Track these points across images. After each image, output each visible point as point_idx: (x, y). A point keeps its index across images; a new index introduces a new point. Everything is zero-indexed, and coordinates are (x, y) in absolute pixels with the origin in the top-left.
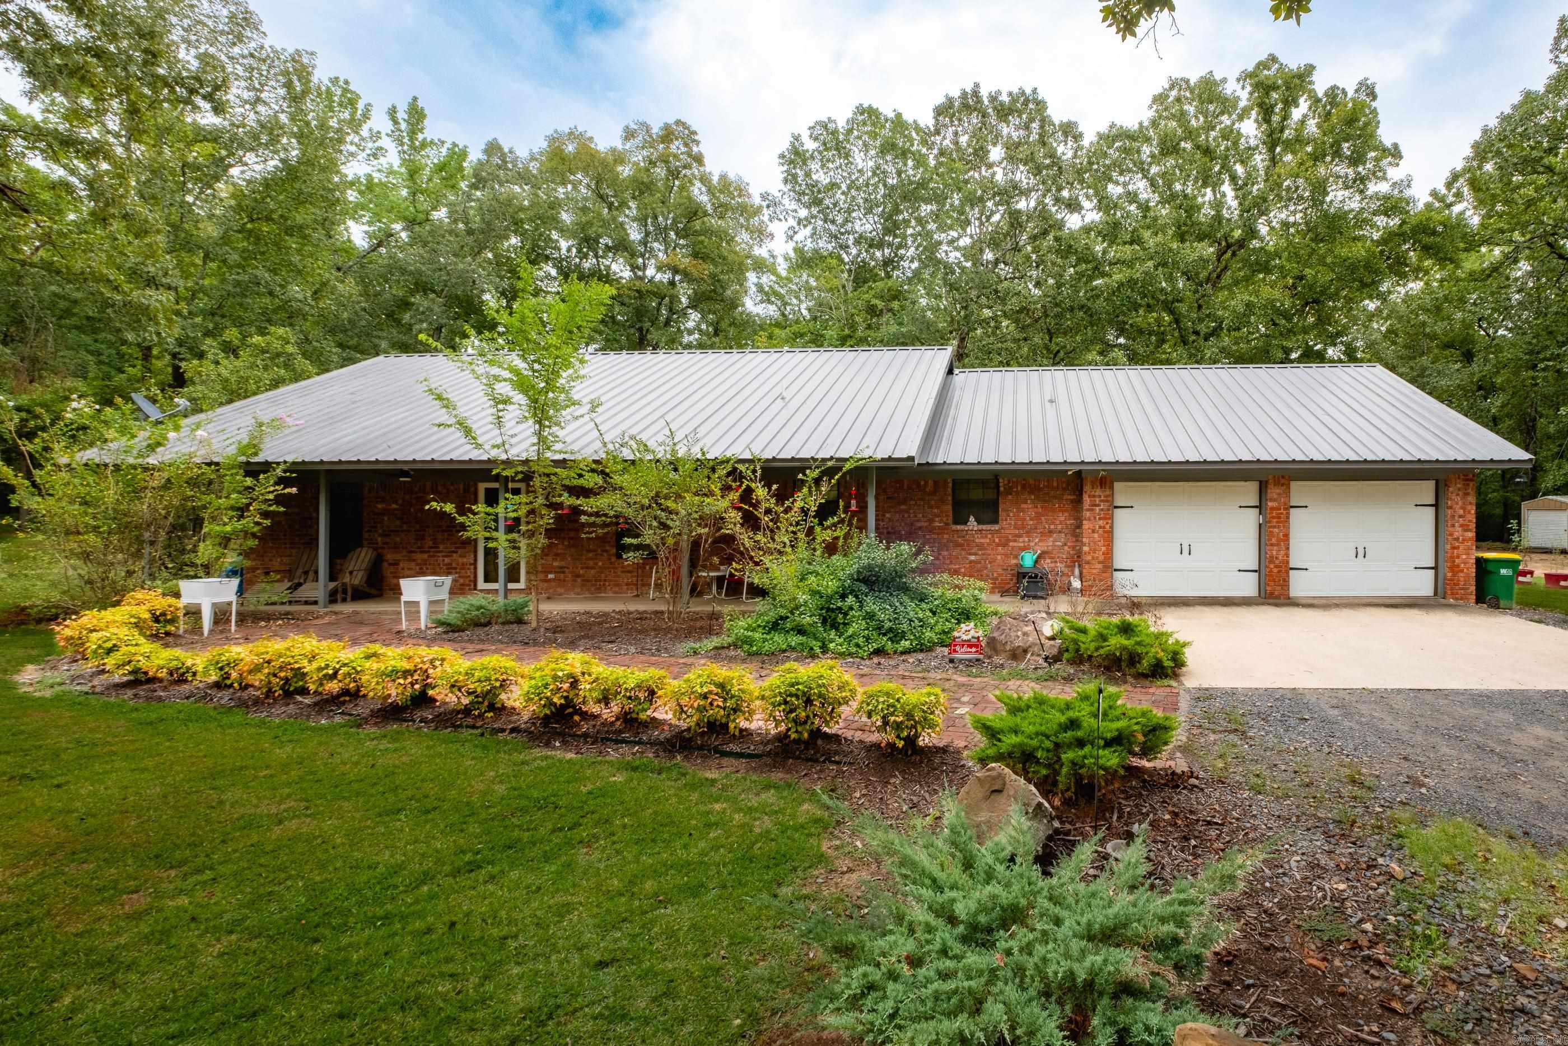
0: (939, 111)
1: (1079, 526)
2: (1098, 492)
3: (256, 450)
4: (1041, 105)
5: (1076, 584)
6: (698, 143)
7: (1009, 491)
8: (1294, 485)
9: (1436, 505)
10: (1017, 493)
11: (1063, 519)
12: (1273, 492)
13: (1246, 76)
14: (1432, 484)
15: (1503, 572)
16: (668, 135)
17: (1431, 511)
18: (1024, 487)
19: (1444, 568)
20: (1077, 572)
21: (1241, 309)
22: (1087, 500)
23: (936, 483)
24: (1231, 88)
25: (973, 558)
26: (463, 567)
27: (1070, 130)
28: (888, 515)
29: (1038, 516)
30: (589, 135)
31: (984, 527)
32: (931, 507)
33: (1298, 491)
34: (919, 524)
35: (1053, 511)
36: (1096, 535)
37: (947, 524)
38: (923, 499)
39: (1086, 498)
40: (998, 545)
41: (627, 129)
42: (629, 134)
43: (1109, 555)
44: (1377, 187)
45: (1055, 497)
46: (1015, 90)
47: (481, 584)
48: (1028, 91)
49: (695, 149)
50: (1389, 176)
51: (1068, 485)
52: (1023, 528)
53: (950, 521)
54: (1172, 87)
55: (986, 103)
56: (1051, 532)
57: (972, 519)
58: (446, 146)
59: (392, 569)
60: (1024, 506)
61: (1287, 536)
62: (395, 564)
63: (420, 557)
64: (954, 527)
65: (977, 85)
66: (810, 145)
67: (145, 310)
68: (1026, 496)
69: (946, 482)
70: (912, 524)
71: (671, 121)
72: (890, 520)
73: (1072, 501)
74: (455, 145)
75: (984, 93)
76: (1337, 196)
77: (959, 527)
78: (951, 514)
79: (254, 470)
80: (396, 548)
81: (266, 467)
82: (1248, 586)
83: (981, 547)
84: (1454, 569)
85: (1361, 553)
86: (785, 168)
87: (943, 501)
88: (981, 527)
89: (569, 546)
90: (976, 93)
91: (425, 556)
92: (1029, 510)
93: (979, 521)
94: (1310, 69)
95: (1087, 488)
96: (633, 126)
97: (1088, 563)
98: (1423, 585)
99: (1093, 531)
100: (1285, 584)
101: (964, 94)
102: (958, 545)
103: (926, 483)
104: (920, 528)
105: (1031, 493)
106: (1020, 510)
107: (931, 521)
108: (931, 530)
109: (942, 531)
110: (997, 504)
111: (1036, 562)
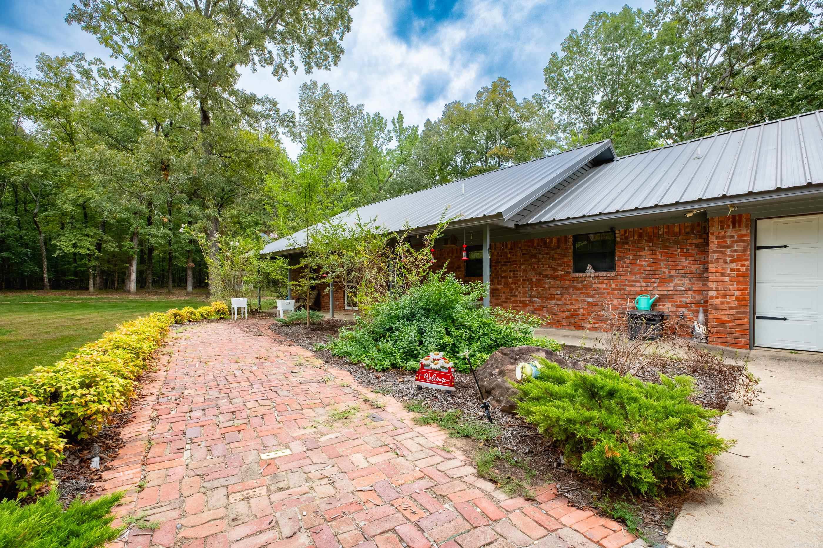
1: (706, 271)
2: (730, 232)
5: (700, 329)
7: (625, 241)
10: (634, 242)
11: (686, 263)
18: (641, 236)
20: (701, 317)
22: (714, 243)
23: (559, 240)
25: (590, 300)
28: (523, 267)
29: (657, 262)
31: (601, 274)
32: (555, 259)
34: (545, 273)
35: (674, 256)
36: (727, 279)
37: (568, 272)
38: (548, 253)
39: (712, 240)
40: (615, 290)
43: (746, 300)
45: (677, 243)
51: (693, 229)
52: (640, 273)
53: (571, 269)
56: (672, 276)
57: (589, 267)
60: (642, 253)
64: (573, 275)
68: (644, 243)
69: (567, 239)
70: (540, 273)
72: (525, 270)
73: (697, 245)
77: (578, 275)
78: (572, 264)
83: (598, 291)
87: (565, 254)
88: (597, 274)
92: (647, 257)
93: (596, 269)
95: (715, 229)
97: (716, 308)
99: (723, 275)
102: (577, 289)
103: (551, 240)
104: (546, 276)
106: (636, 257)
107: (555, 270)
108: (555, 277)
109: (563, 278)
110: (612, 255)
111: (653, 306)
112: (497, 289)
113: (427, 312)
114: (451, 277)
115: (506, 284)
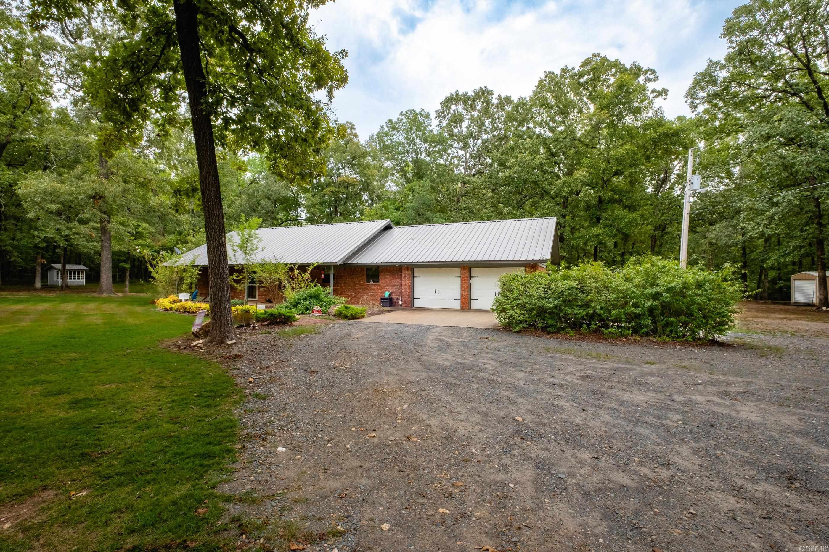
1: (402, 283)
2: (407, 272)
3: (194, 262)
5: (400, 303)
6: (355, 129)
7: (382, 272)
8: (473, 269)
10: (384, 272)
11: (398, 281)
12: (463, 272)
16: (345, 127)
18: (386, 270)
20: (401, 298)
22: (403, 274)
23: (361, 269)
25: (371, 294)
29: (391, 280)
32: (360, 277)
33: (475, 271)
35: (394, 278)
36: (406, 287)
38: (357, 275)
40: (379, 289)
43: (410, 293)
45: (394, 274)
52: (386, 284)
56: (393, 285)
57: (372, 281)
64: (366, 283)
67: (180, 221)
68: (387, 273)
69: (364, 269)
70: (354, 283)
72: (348, 281)
73: (398, 275)
77: (368, 283)
78: (366, 279)
79: (194, 266)
81: (197, 266)
82: (457, 305)
83: (374, 290)
87: (363, 275)
92: (388, 278)
93: (374, 282)
95: (403, 270)
97: (404, 296)
99: (405, 285)
100: (467, 304)
102: (368, 289)
103: (358, 269)
104: (357, 284)
105: (389, 272)
106: (385, 278)
107: (359, 281)
108: (360, 284)
109: (362, 285)
110: (378, 276)
111: (390, 295)
112: (336, 289)
113: (311, 297)
114: (319, 285)
115: (341, 287)
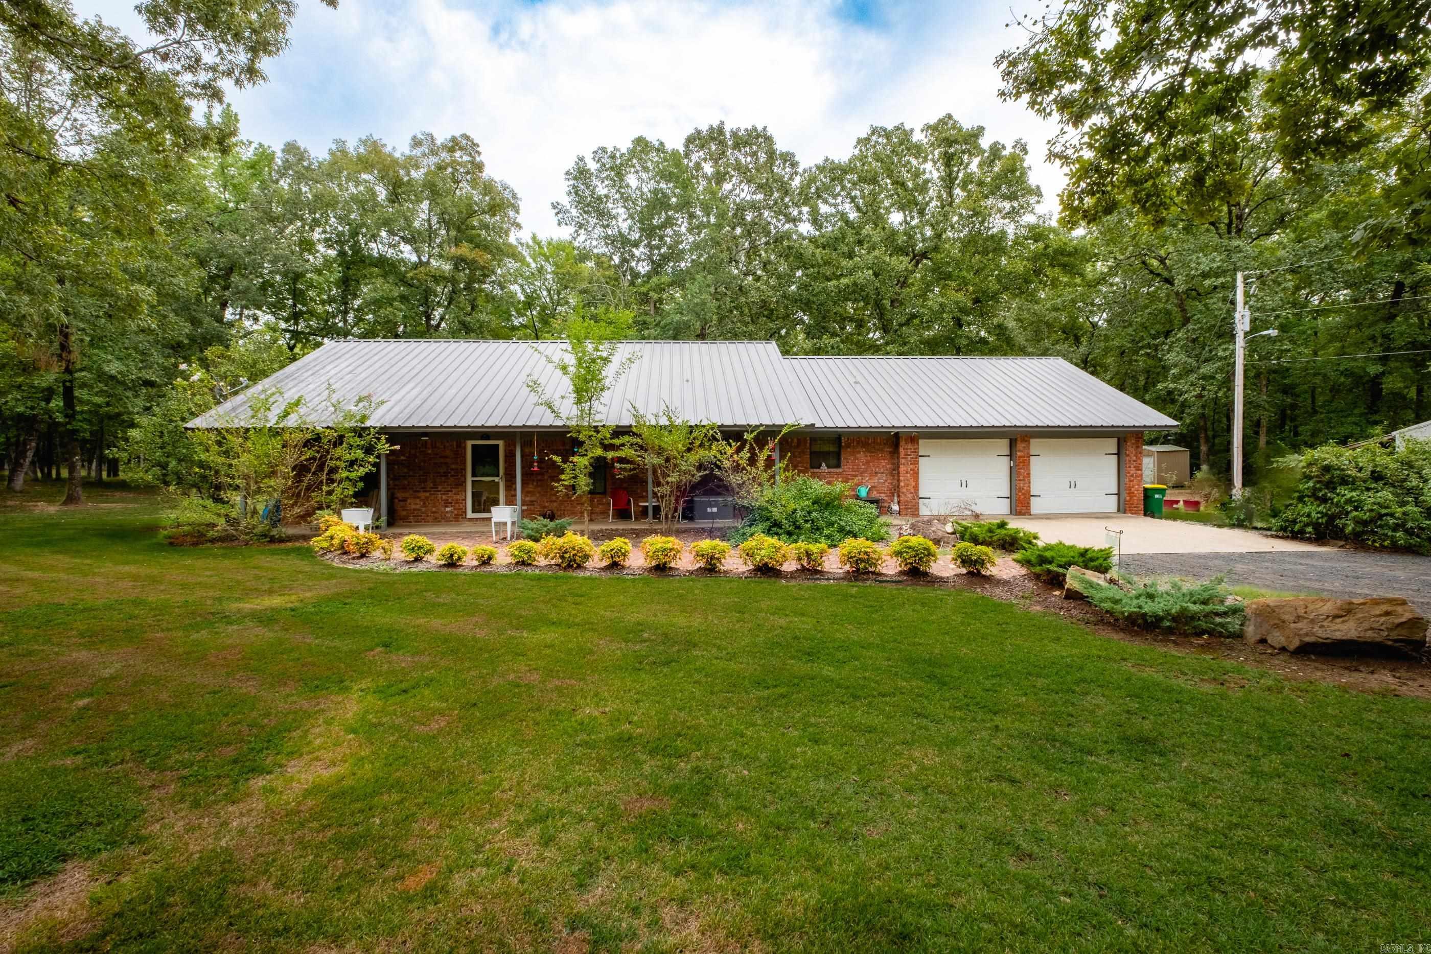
0: (690, 140)
1: (896, 469)
4: (769, 139)
5: (895, 507)
6: (479, 153)
7: (848, 446)
8: (1033, 441)
9: (1118, 454)
10: (854, 447)
11: (885, 464)
12: (1020, 445)
13: (927, 128)
14: (1115, 440)
15: (1157, 496)
16: (454, 145)
17: (1114, 458)
18: (858, 443)
19: (1124, 495)
20: (896, 499)
21: (936, 307)
22: (902, 451)
23: (799, 440)
24: (918, 137)
26: (457, 502)
27: (789, 159)
29: (867, 463)
30: (383, 142)
31: (832, 470)
32: (796, 457)
33: (1036, 445)
36: (908, 475)
37: (809, 468)
38: (790, 452)
39: (901, 450)
41: (414, 138)
42: (416, 143)
43: (916, 488)
44: (1029, 219)
45: (879, 450)
46: (750, 128)
47: (470, 515)
48: (760, 128)
49: (478, 159)
50: (1036, 211)
51: (891, 443)
52: (858, 470)
53: (811, 465)
54: (873, 133)
55: (728, 136)
56: (876, 473)
57: (823, 464)
58: (254, 146)
59: (401, 504)
60: (858, 455)
61: (1029, 474)
62: (405, 500)
63: (423, 495)
64: (812, 470)
65: (722, 123)
66: (593, 166)
68: (859, 449)
69: (805, 439)
71: (457, 134)
73: (892, 452)
74: (261, 145)
75: (727, 129)
76: (997, 224)
77: (815, 470)
78: (809, 461)
80: (404, 488)
82: (1003, 507)
84: (1131, 494)
85: (1073, 485)
86: (572, 182)
87: (804, 453)
88: (830, 470)
89: (537, 486)
90: (721, 130)
91: (428, 494)
92: (862, 458)
93: (828, 467)
94: (981, 129)
95: (902, 443)
96: (420, 136)
97: (903, 493)
98: (1111, 504)
100: (1028, 505)
101: (711, 128)
103: (792, 440)
105: (863, 446)
106: (856, 458)
110: (839, 456)
